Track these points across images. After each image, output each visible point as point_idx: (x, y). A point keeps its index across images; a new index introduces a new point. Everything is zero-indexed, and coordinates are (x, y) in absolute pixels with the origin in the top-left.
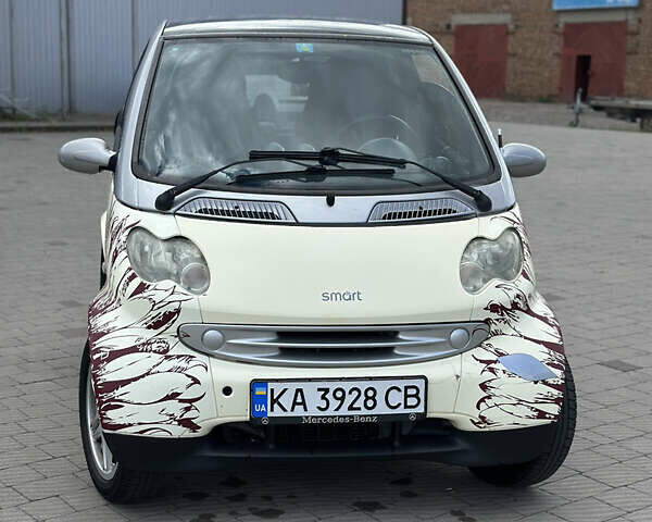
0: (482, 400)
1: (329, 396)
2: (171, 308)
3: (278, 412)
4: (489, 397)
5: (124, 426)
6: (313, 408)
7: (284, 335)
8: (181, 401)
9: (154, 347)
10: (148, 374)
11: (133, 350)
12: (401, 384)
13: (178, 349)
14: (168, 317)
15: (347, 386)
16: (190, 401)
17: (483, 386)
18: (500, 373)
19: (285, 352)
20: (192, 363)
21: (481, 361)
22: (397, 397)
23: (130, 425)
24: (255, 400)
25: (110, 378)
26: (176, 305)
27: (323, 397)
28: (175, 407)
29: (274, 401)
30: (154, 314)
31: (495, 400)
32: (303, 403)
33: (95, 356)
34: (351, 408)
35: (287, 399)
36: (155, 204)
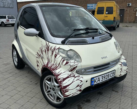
0: (121, 72)
1: (103, 78)
2: (75, 66)
3: (96, 83)
5: (69, 95)
7: (95, 67)
9: (72, 75)
10: (73, 82)
11: (68, 77)
12: (112, 72)
13: (76, 75)
14: (74, 68)
15: (105, 75)
16: (81, 86)
17: (121, 69)
18: (123, 66)
19: (95, 71)
20: (80, 77)
21: (120, 65)
22: (112, 75)
23: (70, 95)
25: (64, 85)
26: (76, 65)
27: (102, 78)
28: (78, 88)
29: (95, 81)
30: (71, 68)
32: (99, 80)
33: (59, 81)
34: (106, 79)
35: (97, 81)
36: (62, 43)
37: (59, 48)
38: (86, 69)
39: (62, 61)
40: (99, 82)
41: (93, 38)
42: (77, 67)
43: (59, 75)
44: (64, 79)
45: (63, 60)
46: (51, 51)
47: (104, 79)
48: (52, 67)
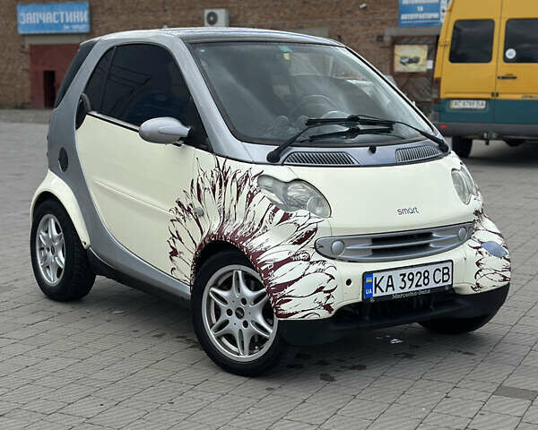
0: (478, 273)
1: (406, 279)
2: (311, 228)
3: (379, 293)
4: (481, 270)
5: (293, 314)
6: (398, 288)
8: (325, 292)
9: (301, 256)
10: (303, 275)
11: (288, 260)
12: (440, 266)
13: (316, 257)
14: (309, 234)
15: (414, 271)
16: (329, 292)
17: (478, 264)
18: (484, 254)
19: (376, 252)
20: (326, 266)
21: (474, 248)
22: (439, 276)
23: (297, 313)
24: (366, 286)
25: (279, 281)
26: (314, 226)
27: (403, 280)
28: (321, 297)
29: (376, 286)
30: (298, 234)
31: (484, 272)
32: (392, 286)
33: (263, 268)
34: (417, 286)
35: (383, 285)
36: (268, 159)
37: (260, 176)
38: (344, 241)
39: (270, 211)
40: (390, 291)
41: (373, 150)
42: (316, 230)
43: (262, 252)
44: (278, 265)
45: (274, 207)
46: (235, 184)
47: (409, 283)
48: (238, 234)
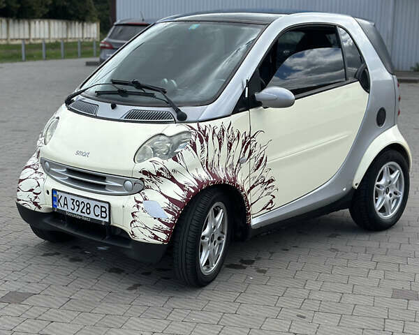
0: (132, 222)
2: (39, 149)
3: (60, 207)
6: (70, 208)
7: (70, 171)
8: (34, 193)
9: (35, 166)
10: (27, 178)
11: (30, 166)
12: (100, 204)
13: (40, 169)
15: (81, 200)
16: (37, 194)
17: (132, 215)
18: (140, 209)
20: (41, 177)
21: (136, 201)
22: (98, 211)
23: (21, 200)
24: (53, 198)
27: (73, 204)
28: (32, 195)
29: (59, 201)
31: (137, 223)
32: (67, 205)
34: (81, 212)
35: (62, 201)
40: (65, 209)
41: (114, 107)
47: (76, 208)
